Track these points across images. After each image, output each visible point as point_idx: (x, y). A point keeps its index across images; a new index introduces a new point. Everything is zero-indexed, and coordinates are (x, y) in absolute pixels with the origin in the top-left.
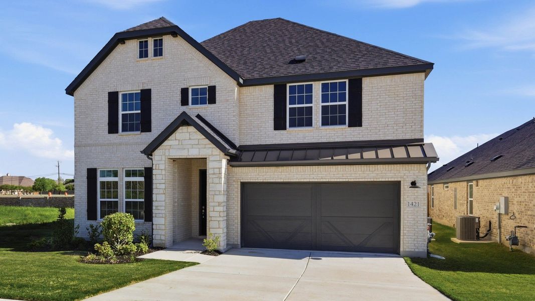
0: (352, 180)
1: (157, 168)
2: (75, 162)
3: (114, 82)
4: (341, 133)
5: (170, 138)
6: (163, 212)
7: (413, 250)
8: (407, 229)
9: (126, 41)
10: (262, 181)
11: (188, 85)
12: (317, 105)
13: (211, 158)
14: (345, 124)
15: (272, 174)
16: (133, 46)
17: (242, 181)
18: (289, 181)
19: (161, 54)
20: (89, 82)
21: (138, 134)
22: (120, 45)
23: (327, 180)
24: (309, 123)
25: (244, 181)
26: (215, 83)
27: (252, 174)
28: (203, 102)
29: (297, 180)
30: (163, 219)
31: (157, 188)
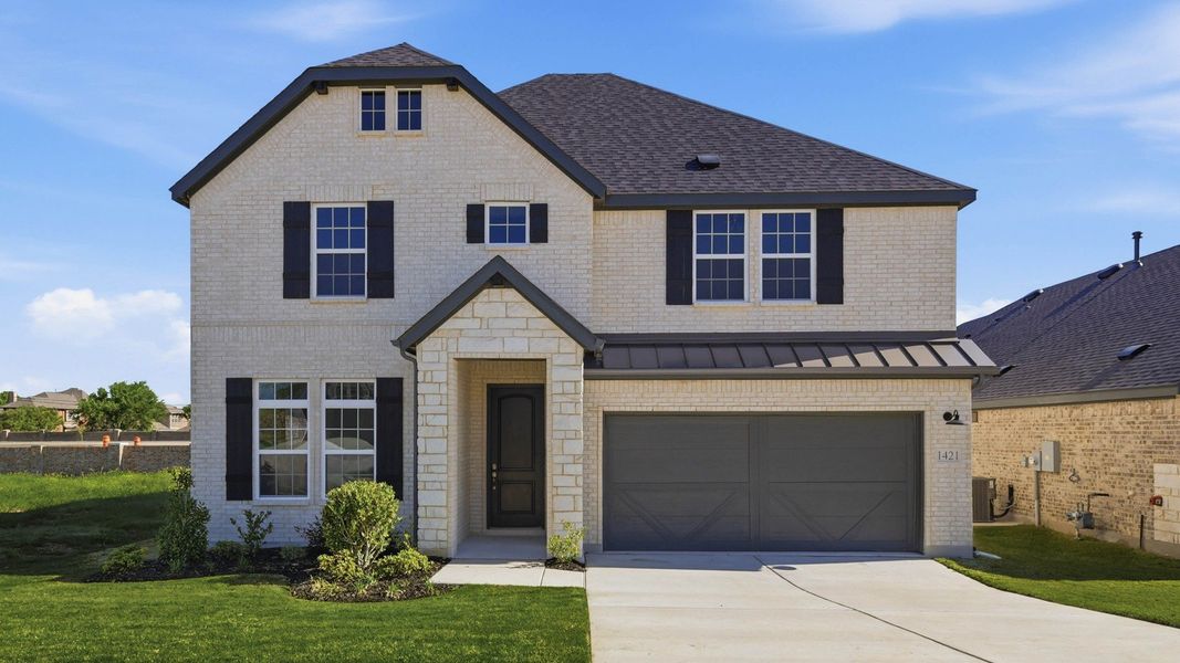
0: (834, 409)
1: (428, 379)
2: (193, 364)
3: (299, 180)
4: (802, 316)
5: (459, 314)
6: (444, 477)
7: (949, 543)
8: (938, 504)
9: (329, 88)
10: (650, 409)
11: (483, 198)
12: (753, 257)
13: (558, 360)
14: (808, 296)
15: (672, 395)
16: (346, 102)
17: (607, 409)
18: (709, 409)
19: (417, 125)
20: (233, 177)
21: (362, 303)
22: (315, 94)
23: (785, 409)
24: (737, 293)
25: (611, 409)
26: (546, 197)
27: (629, 395)
28: (517, 237)
29: (725, 409)
30: (444, 493)
31: (427, 425)
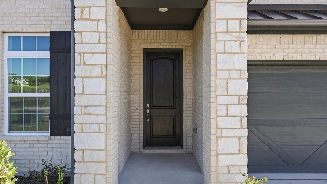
10: (281, 59)
15: (299, 47)
27: (264, 47)
30: (102, 136)
31: (84, 64)
